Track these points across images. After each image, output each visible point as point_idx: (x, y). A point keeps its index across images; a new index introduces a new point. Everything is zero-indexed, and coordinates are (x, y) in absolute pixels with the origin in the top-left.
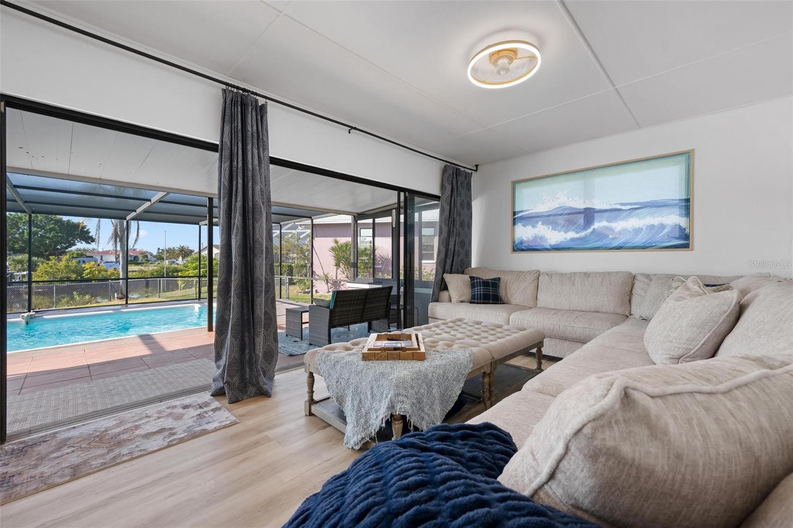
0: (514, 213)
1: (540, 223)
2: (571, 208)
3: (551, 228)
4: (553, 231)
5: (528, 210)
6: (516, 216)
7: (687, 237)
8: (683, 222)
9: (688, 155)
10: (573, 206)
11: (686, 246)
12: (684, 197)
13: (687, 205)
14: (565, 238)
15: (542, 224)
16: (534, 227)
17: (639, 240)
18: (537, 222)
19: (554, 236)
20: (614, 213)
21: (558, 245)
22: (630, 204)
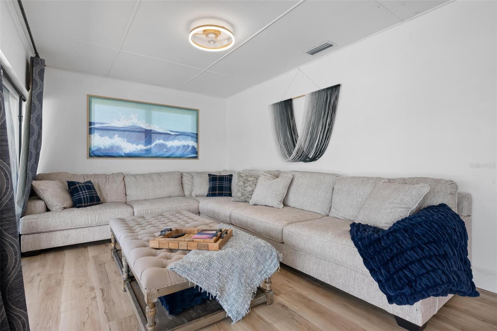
0: (90, 124)
1: (117, 136)
2: (141, 128)
3: (126, 140)
4: (127, 143)
5: (105, 124)
6: (92, 126)
7: (197, 153)
8: (195, 145)
9: (197, 111)
10: (142, 127)
11: (196, 157)
12: (195, 132)
13: (196, 137)
14: (136, 149)
15: (118, 136)
16: (111, 138)
17: (178, 153)
18: (114, 135)
19: (129, 147)
20: (167, 135)
21: (131, 153)
22: (175, 132)
